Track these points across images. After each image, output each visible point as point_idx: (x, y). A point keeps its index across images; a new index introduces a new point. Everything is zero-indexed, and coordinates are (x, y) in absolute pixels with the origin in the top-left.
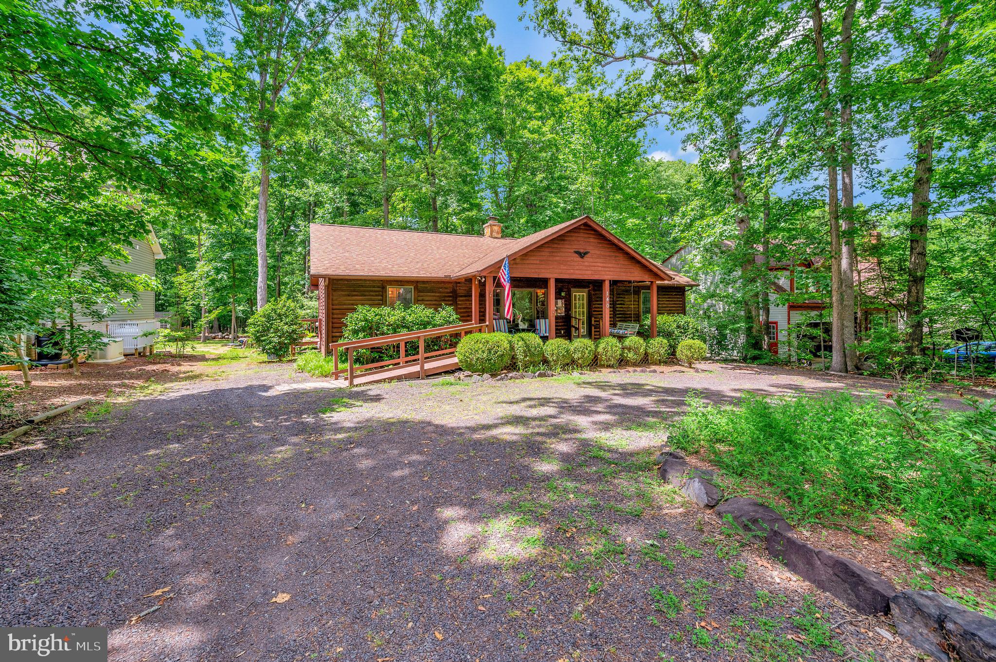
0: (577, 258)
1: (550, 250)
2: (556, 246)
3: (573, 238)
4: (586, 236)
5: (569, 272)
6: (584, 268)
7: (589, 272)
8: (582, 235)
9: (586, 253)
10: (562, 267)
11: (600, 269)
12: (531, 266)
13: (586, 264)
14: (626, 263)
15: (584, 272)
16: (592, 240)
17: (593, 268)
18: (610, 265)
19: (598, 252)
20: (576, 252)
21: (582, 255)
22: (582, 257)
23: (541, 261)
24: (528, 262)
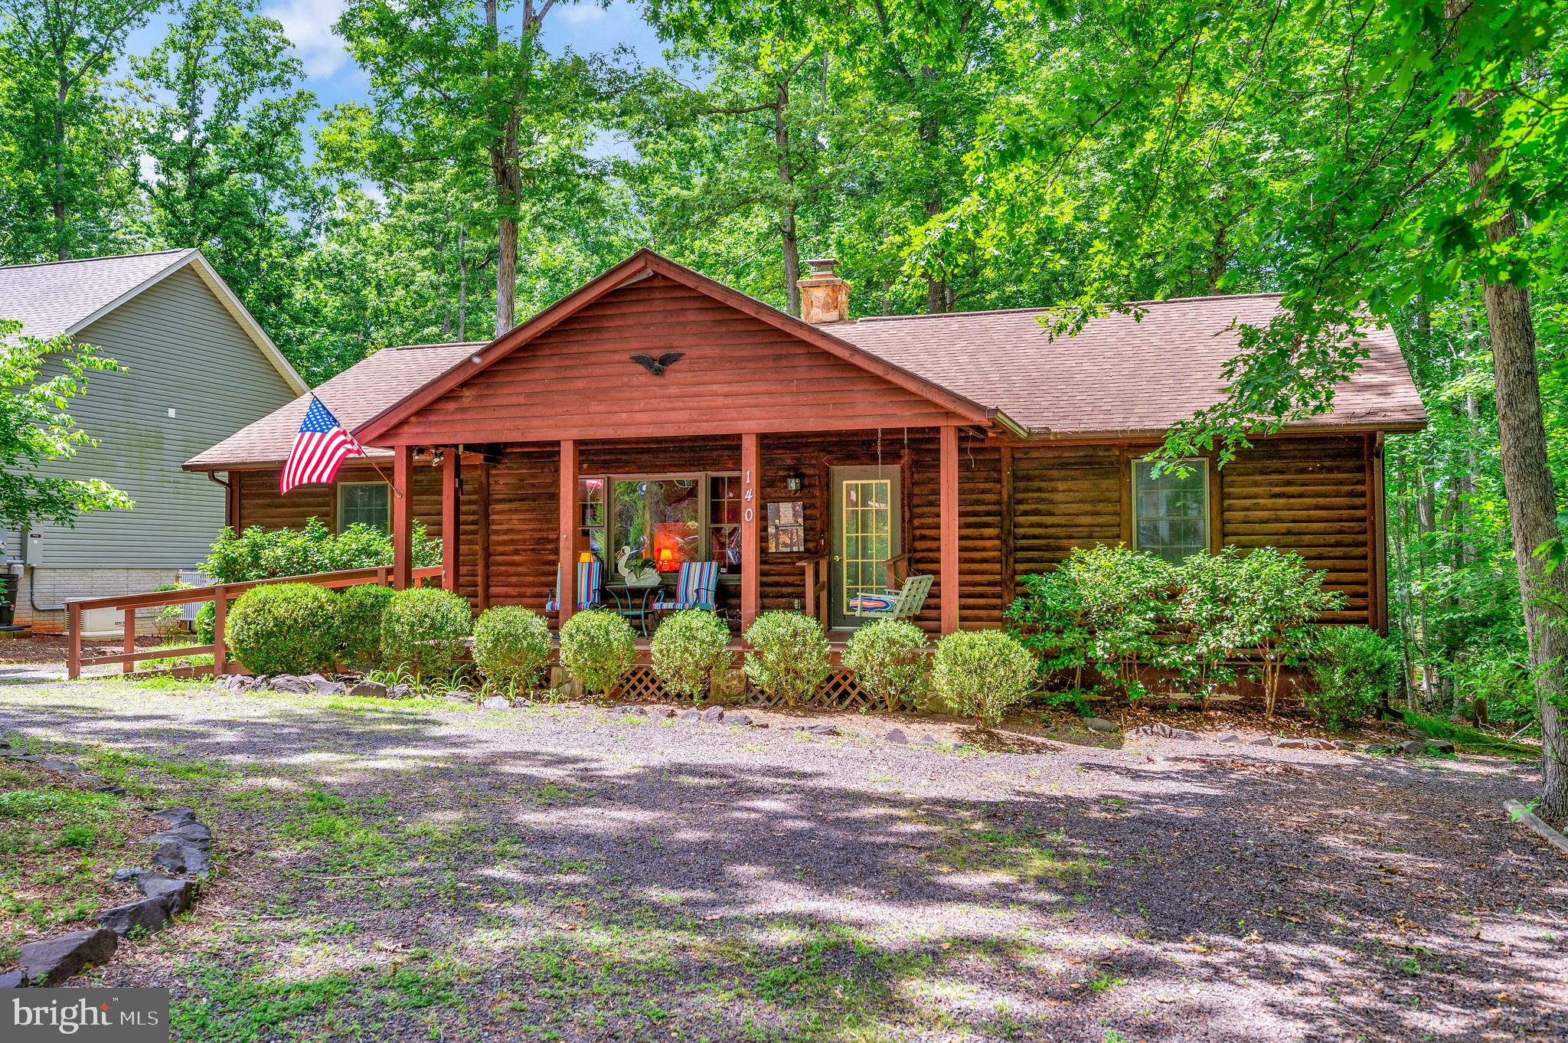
0: (642, 376)
1: (556, 362)
2: (575, 349)
3: (630, 321)
4: (672, 306)
5: (614, 419)
6: (665, 404)
7: (684, 415)
8: (658, 306)
9: (666, 360)
10: (595, 407)
11: (720, 401)
12: (503, 413)
13: (673, 390)
14: (820, 373)
15: (662, 416)
16: (692, 316)
17: (694, 403)
18: (760, 387)
19: (708, 351)
20: (638, 360)
21: (660, 365)
22: (659, 372)
23: (529, 395)
24: (495, 402)
